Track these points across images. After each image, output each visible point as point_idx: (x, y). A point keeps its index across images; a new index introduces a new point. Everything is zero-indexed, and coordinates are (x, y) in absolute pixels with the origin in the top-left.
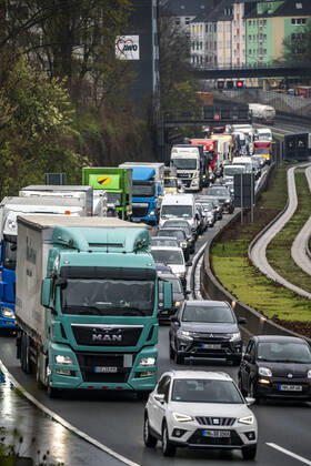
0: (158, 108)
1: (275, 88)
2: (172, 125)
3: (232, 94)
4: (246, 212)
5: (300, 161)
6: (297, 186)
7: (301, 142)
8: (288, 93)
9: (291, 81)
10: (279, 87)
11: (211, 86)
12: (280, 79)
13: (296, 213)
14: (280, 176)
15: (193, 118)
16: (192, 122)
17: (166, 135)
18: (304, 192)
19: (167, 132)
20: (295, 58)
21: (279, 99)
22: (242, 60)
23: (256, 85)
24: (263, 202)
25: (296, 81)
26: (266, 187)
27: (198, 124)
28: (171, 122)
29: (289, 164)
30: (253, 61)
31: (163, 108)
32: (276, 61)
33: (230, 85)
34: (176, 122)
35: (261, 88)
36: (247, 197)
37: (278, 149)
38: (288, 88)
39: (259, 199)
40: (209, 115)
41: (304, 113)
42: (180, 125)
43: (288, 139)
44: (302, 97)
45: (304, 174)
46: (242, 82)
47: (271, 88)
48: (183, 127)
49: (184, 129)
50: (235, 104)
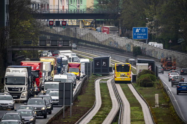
0: (8, 38)
1: (88, 27)
2: (18, 49)
3: (59, 30)
4: (67, 109)
5: (103, 75)
6: (101, 92)
7: (104, 63)
8: (96, 30)
9: (98, 22)
10: (90, 26)
11: (45, 24)
12: (91, 20)
13: (100, 110)
14: (90, 85)
15: (32, 45)
16: (31, 47)
17: (13, 55)
18: (106, 96)
19: (14, 54)
20: (101, 7)
21: (90, 34)
22: (66, 7)
23: (75, 24)
24: (79, 102)
25: (102, 22)
26: (81, 92)
27: (35, 49)
28: (17, 47)
29: (96, 77)
30: (73, 8)
31: (11, 37)
32: (88, 9)
33: (58, 24)
34: (20, 47)
35: (79, 26)
36: (68, 98)
37: (89, 67)
38: (96, 27)
39: (76, 100)
40: (43, 43)
41: (107, 44)
42: (23, 49)
43: (96, 60)
44: (105, 33)
45: (106, 84)
46: (66, 22)
47: (85, 27)
48: (25, 51)
49: (26, 52)
50: (61, 36)
